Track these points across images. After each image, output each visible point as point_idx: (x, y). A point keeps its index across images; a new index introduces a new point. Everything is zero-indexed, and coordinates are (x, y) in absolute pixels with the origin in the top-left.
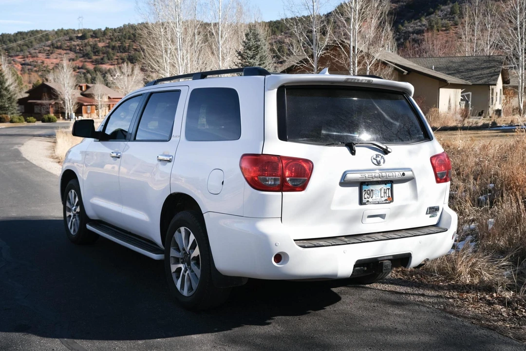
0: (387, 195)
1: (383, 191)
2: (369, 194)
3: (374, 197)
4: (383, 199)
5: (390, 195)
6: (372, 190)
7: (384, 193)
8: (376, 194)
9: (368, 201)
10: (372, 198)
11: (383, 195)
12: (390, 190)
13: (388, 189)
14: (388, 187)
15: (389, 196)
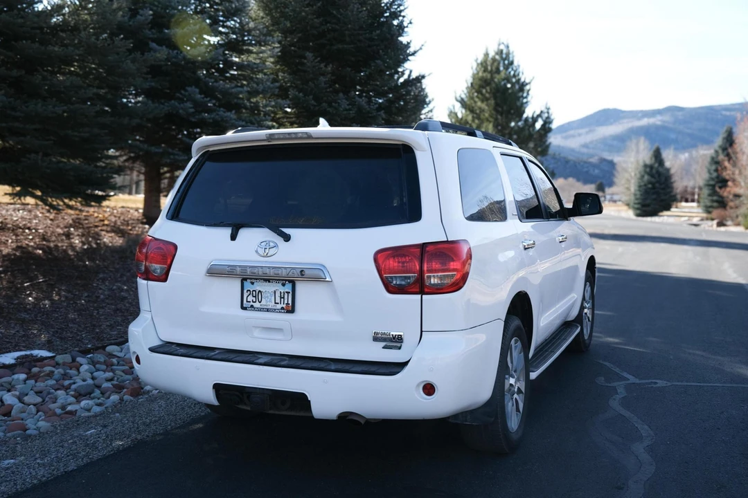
0: (286, 302)
1: (278, 295)
2: (255, 297)
3: (264, 302)
4: (279, 306)
5: (290, 302)
6: (259, 291)
7: (281, 298)
8: (267, 297)
9: (252, 306)
10: (260, 302)
11: (278, 300)
12: (290, 295)
13: (288, 293)
14: (288, 290)
15: (288, 304)
